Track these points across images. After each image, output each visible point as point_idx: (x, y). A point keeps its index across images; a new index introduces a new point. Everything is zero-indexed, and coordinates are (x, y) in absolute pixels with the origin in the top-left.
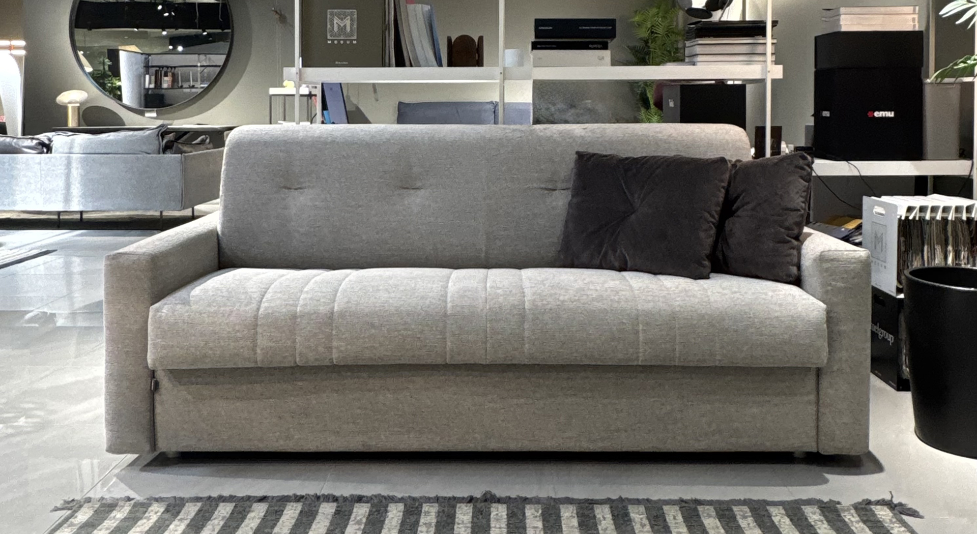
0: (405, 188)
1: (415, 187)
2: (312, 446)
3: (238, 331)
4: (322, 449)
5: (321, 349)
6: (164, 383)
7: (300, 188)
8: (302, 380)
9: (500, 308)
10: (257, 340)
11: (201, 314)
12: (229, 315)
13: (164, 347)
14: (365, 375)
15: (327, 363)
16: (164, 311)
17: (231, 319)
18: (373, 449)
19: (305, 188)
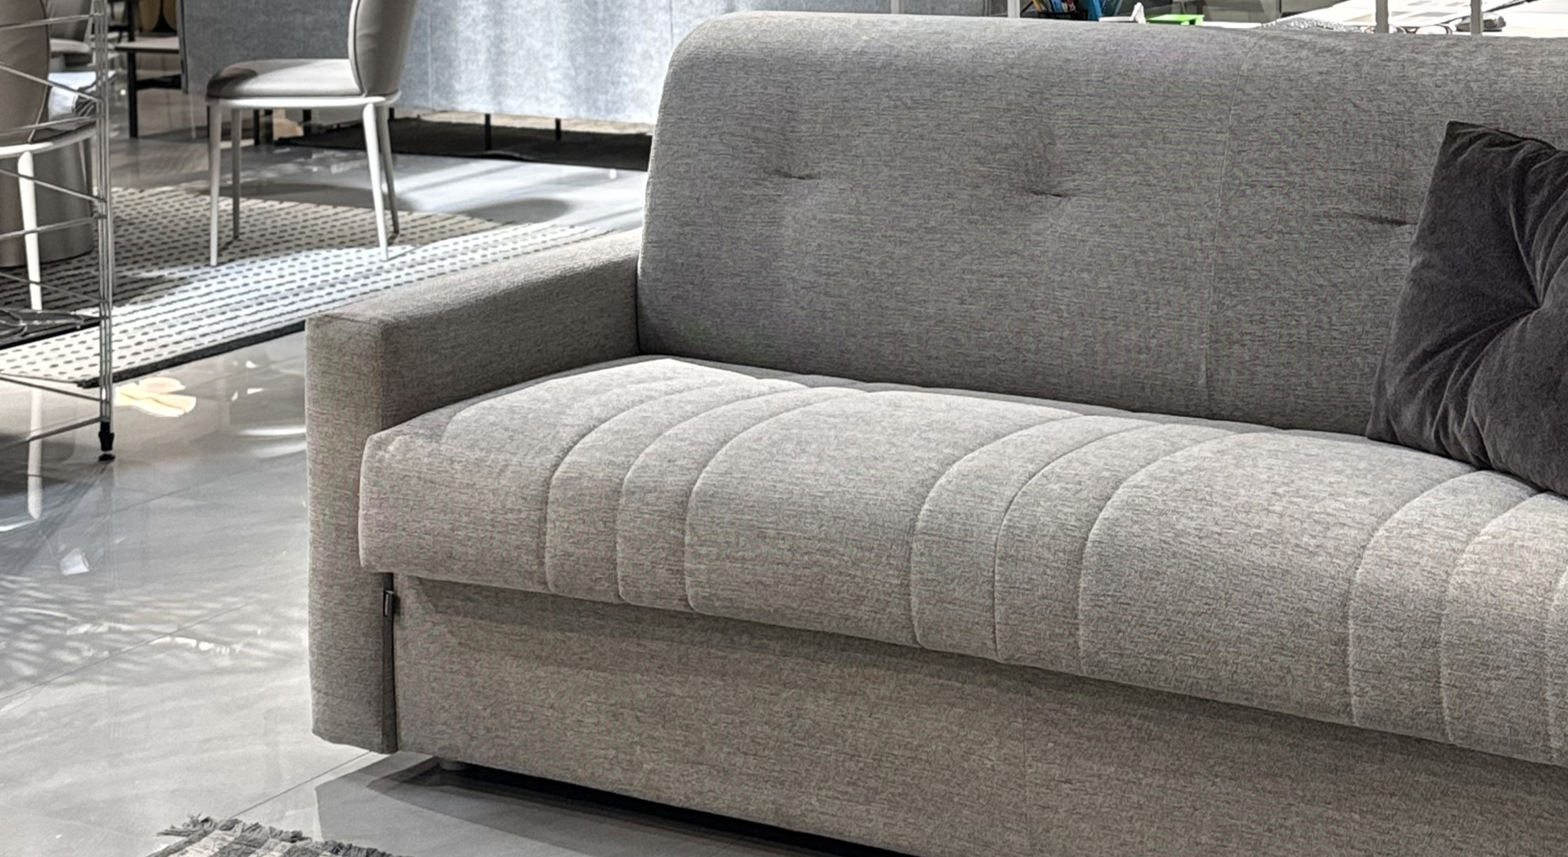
0: (1036, 193)
1: (1058, 190)
2: (676, 794)
3: (512, 511)
4: (695, 804)
5: (661, 572)
6: (408, 601)
7: (810, 177)
8: (654, 639)
9: (1033, 529)
10: (545, 534)
11: (452, 462)
12: (502, 471)
13: (383, 527)
14: (777, 646)
15: (676, 605)
16: (391, 448)
17: (503, 482)
18: (796, 828)
19: (817, 176)
